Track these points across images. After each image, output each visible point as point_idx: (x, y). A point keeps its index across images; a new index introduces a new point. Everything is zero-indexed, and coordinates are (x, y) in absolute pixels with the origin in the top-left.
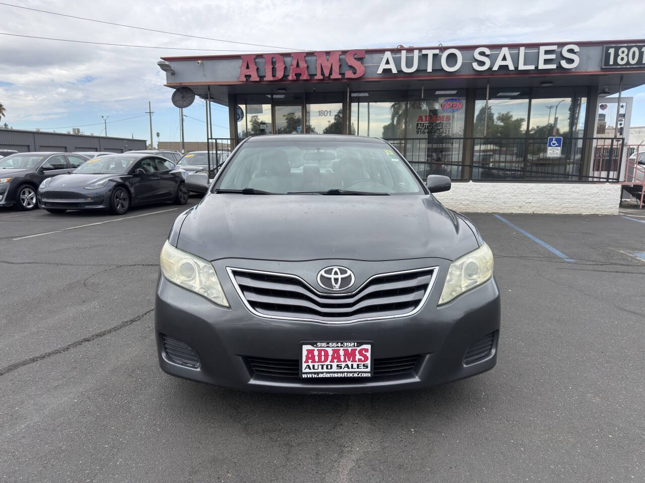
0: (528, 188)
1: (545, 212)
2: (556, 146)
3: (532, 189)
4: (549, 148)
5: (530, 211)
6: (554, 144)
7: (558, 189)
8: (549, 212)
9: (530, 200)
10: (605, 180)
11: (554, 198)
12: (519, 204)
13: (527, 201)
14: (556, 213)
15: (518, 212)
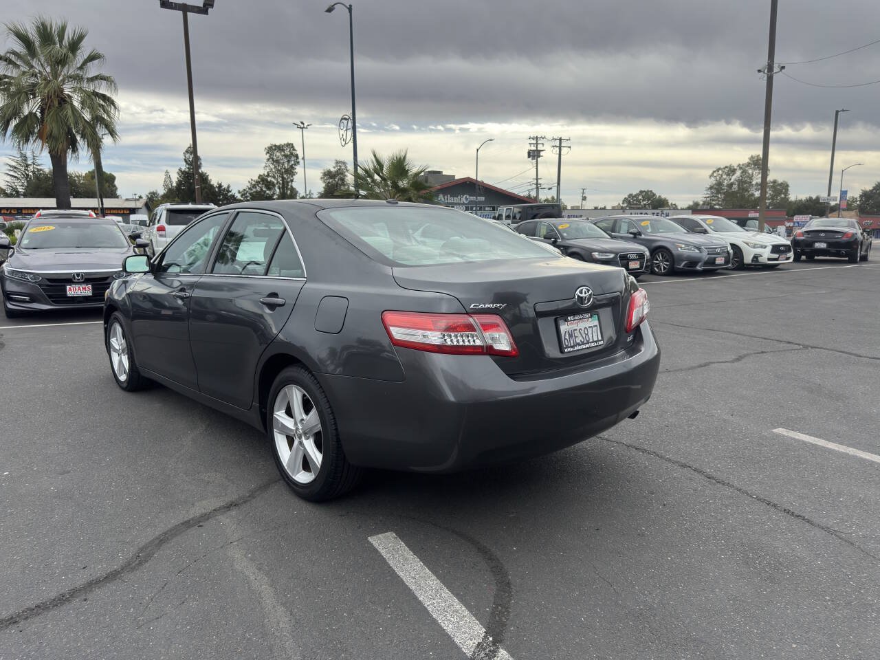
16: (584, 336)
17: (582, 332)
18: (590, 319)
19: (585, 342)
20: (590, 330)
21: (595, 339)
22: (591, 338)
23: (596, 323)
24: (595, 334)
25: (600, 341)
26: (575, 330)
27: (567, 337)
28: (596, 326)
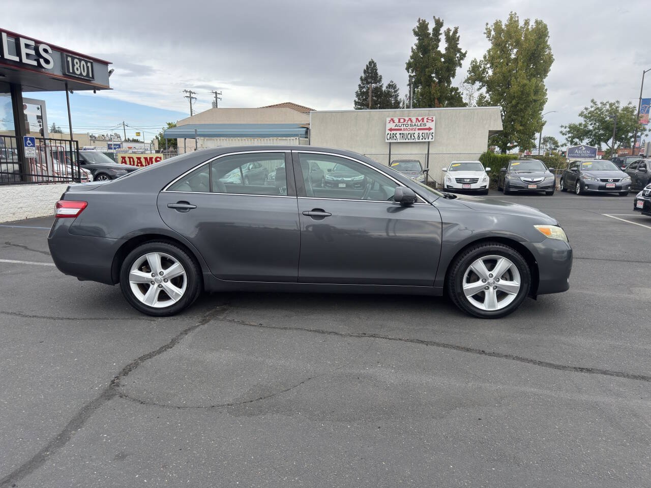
0: (17, 192)
1: (36, 216)
2: (31, 146)
3: (21, 192)
4: (26, 148)
5: (23, 217)
6: (29, 144)
7: (42, 191)
8: (39, 216)
9: (21, 205)
10: (71, 180)
11: (41, 201)
12: (12, 211)
13: (19, 206)
14: (45, 215)
15: (13, 220)
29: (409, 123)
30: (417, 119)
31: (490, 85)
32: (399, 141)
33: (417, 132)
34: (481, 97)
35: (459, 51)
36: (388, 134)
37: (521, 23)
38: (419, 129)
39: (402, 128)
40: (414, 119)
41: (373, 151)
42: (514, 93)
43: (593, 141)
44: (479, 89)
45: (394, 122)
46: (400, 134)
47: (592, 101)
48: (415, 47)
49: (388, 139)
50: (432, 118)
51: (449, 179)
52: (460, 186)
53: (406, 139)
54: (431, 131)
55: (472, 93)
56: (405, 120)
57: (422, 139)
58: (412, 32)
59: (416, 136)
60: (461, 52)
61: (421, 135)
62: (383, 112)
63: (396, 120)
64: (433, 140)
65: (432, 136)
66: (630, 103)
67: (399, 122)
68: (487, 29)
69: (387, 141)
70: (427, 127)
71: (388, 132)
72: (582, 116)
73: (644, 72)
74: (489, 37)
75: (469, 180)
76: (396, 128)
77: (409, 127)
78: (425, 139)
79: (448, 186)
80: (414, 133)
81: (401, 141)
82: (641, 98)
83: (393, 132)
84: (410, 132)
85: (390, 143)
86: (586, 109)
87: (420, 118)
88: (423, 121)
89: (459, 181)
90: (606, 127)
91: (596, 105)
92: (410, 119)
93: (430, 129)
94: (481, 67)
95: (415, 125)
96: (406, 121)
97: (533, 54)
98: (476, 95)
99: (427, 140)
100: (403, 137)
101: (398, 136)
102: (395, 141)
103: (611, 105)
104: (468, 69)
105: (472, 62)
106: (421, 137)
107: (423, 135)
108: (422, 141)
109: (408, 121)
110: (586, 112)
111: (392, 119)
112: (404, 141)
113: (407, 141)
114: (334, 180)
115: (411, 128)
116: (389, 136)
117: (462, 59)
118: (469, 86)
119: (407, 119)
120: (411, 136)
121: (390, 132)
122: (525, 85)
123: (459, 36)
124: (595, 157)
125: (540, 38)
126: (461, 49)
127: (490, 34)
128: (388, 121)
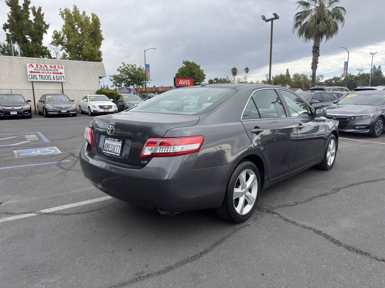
16: (113, 148)
17: (113, 146)
18: (118, 142)
19: (112, 151)
20: (116, 147)
21: (117, 152)
22: (115, 151)
23: (120, 145)
24: (118, 150)
25: (119, 154)
26: (110, 144)
27: (106, 146)
28: (120, 146)
29: (45, 68)
30: (51, 66)
31: (69, 48)
32: (39, 80)
33: (52, 75)
34: (65, 56)
35: (44, 23)
36: (30, 75)
37: (81, 13)
38: (53, 73)
39: (40, 71)
40: (49, 67)
41: (18, 87)
42: (87, 55)
43: (126, 84)
44: (61, 50)
45: (33, 67)
46: (39, 75)
47: (123, 63)
48: (10, 14)
49: (30, 79)
50: (62, 66)
51: (94, 106)
52: (102, 110)
53: (44, 79)
54: (62, 75)
55: (57, 52)
56: (41, 66)
57: (57, 80)
58: (5, 2)
59: (52, 77)
60: (45, 24)
61: (55, 77)
62: (22, 59)
63: (35, 66)
64: (65, 81)
65: (64, 78)
66: (141, 66)
67: (37, 67)
68: (61, 12)
69: (29, 80)
70: (59, 72)
71: (29, 73)
72: (119, 71)
73: (145, 51)
74: (63, 18)
75: (107, 107)
76: (35, 71)
77: (45, 71)
78: (59, 80)
79: (94, 111)
80: (50, 76)
81: (41, 80)
82: (145, 64)
83: (33, 74)
84: (47, 74)
85: (32, 82)
86: (121, 67)
87: (53, 66)
88: (55, 68)
89: (101, 107)
90: (131, 77)
91: (125, 65)
92: (45, 66)
93: (61, 73)
94: (61, 36)
95: (50, 70)
96: (43, 67)
97: (93, 33)
98: (61, 53)
99: (60, 81)
100: (42, 78)
101: (38, 77)
102: (36, 80)
103: (132, 66)
104: (52, 36)
105: (54, 32)
106: (56, 79)
107: (57, 77)
108: (56, 81)
109: (44, 67)
110: (121, 69)
111: (31, 65)
112: (43, 80)
113: (45, 80)
114: (4, 109)
115: (47, 72)
116: (30, 77)
117: (47, 28)
118: (55, 47)
119: (43, 65)
120: (48, 78)
121: (31, 74)
122: (92, 51)
123: (43, 14)
124: (131, 93)
125: (96, 24)
126: (45, 22)
127: (64, 16)
128: (28, 66)
